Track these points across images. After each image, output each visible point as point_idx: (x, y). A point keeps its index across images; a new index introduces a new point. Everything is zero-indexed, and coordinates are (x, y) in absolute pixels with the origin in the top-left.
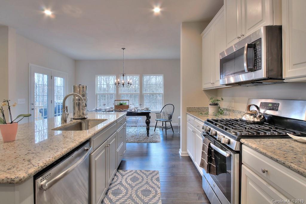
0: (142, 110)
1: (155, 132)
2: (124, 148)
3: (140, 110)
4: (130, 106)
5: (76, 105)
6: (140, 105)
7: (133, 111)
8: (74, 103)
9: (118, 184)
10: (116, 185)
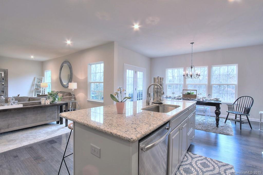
0: (211, 100)
1: (226, 124)
2: (193, 133)
3: (208, 100)
4: (197, 95)
5: (155, 92)
6: (209, 95)
7: (201, 100)
8: (154, 91)
9: (188, 164)
10: (186, 164)
